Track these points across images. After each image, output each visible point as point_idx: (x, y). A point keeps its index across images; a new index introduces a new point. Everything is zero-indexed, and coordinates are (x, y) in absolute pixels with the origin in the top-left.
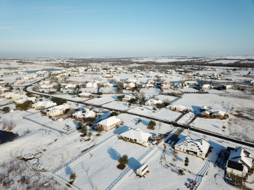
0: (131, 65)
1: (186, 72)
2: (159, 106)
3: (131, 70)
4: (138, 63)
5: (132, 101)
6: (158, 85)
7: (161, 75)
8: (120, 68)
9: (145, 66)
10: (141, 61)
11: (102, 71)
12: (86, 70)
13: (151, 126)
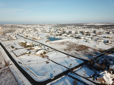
0: (83, 27)
1: (107, 29)
2: (94, 36)
3: (84, 28)
4: (86, 26)
5: (87, 35)
6: (95, 32)
7: (96, 30)
8: (80, 27)
9: (90, 27)
10: (88, 25)
11: (73, 28)
12: (67, 28)
13: (92, 38)
